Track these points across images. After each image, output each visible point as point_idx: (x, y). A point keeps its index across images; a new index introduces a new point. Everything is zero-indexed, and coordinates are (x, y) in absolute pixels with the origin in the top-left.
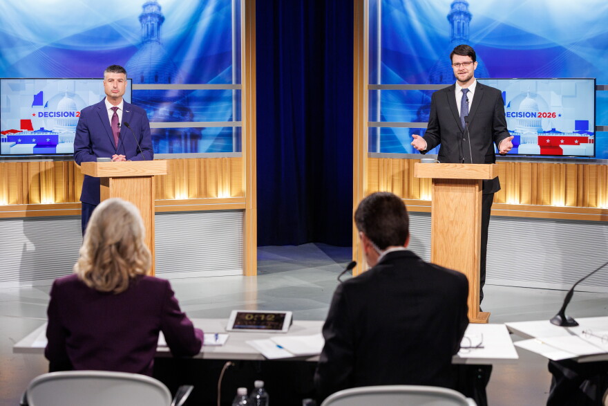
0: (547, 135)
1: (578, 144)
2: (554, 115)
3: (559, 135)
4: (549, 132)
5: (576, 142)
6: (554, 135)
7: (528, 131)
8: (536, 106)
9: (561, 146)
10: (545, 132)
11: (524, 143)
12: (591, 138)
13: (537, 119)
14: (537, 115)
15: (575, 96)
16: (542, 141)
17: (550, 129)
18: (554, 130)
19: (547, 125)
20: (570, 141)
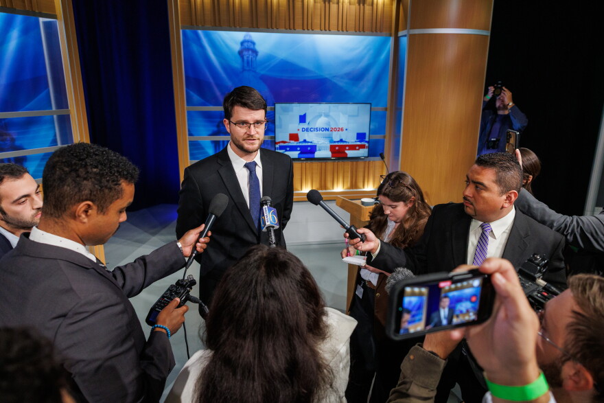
0: (336, 144)
1: (359, 150)
2: (342, 130)
3: (345, 144)
4: (338, 142)
5: (357, 148)
6: (342, 144)
7: (323, 141)
8: (328, 123)
9: (346, 151)
10: (335, 142)
11: (320, 150)
12: (367, 144)
13: (329, 132)
14: (330, 129)
15: (358, 116)
16: (332, 148)
17: (339, 140)
18: (341, 141)
19: (336, 137)
20: (353, 147)
